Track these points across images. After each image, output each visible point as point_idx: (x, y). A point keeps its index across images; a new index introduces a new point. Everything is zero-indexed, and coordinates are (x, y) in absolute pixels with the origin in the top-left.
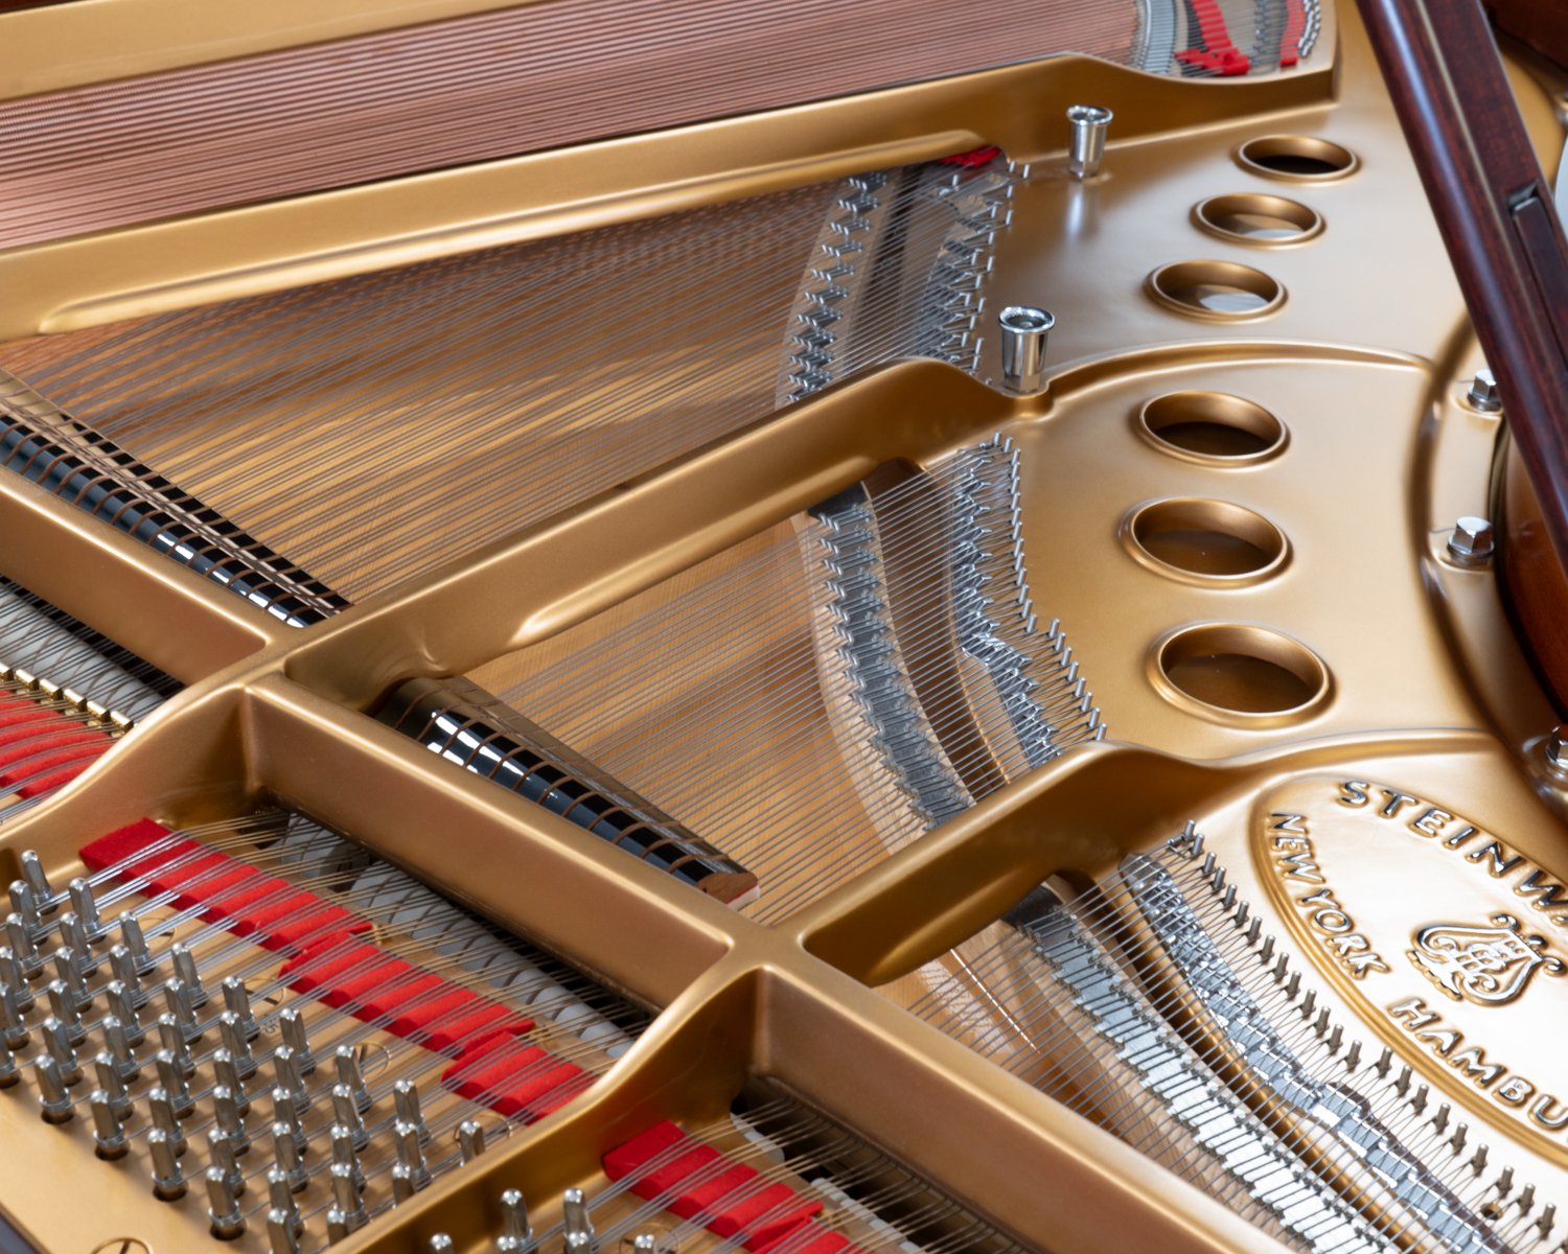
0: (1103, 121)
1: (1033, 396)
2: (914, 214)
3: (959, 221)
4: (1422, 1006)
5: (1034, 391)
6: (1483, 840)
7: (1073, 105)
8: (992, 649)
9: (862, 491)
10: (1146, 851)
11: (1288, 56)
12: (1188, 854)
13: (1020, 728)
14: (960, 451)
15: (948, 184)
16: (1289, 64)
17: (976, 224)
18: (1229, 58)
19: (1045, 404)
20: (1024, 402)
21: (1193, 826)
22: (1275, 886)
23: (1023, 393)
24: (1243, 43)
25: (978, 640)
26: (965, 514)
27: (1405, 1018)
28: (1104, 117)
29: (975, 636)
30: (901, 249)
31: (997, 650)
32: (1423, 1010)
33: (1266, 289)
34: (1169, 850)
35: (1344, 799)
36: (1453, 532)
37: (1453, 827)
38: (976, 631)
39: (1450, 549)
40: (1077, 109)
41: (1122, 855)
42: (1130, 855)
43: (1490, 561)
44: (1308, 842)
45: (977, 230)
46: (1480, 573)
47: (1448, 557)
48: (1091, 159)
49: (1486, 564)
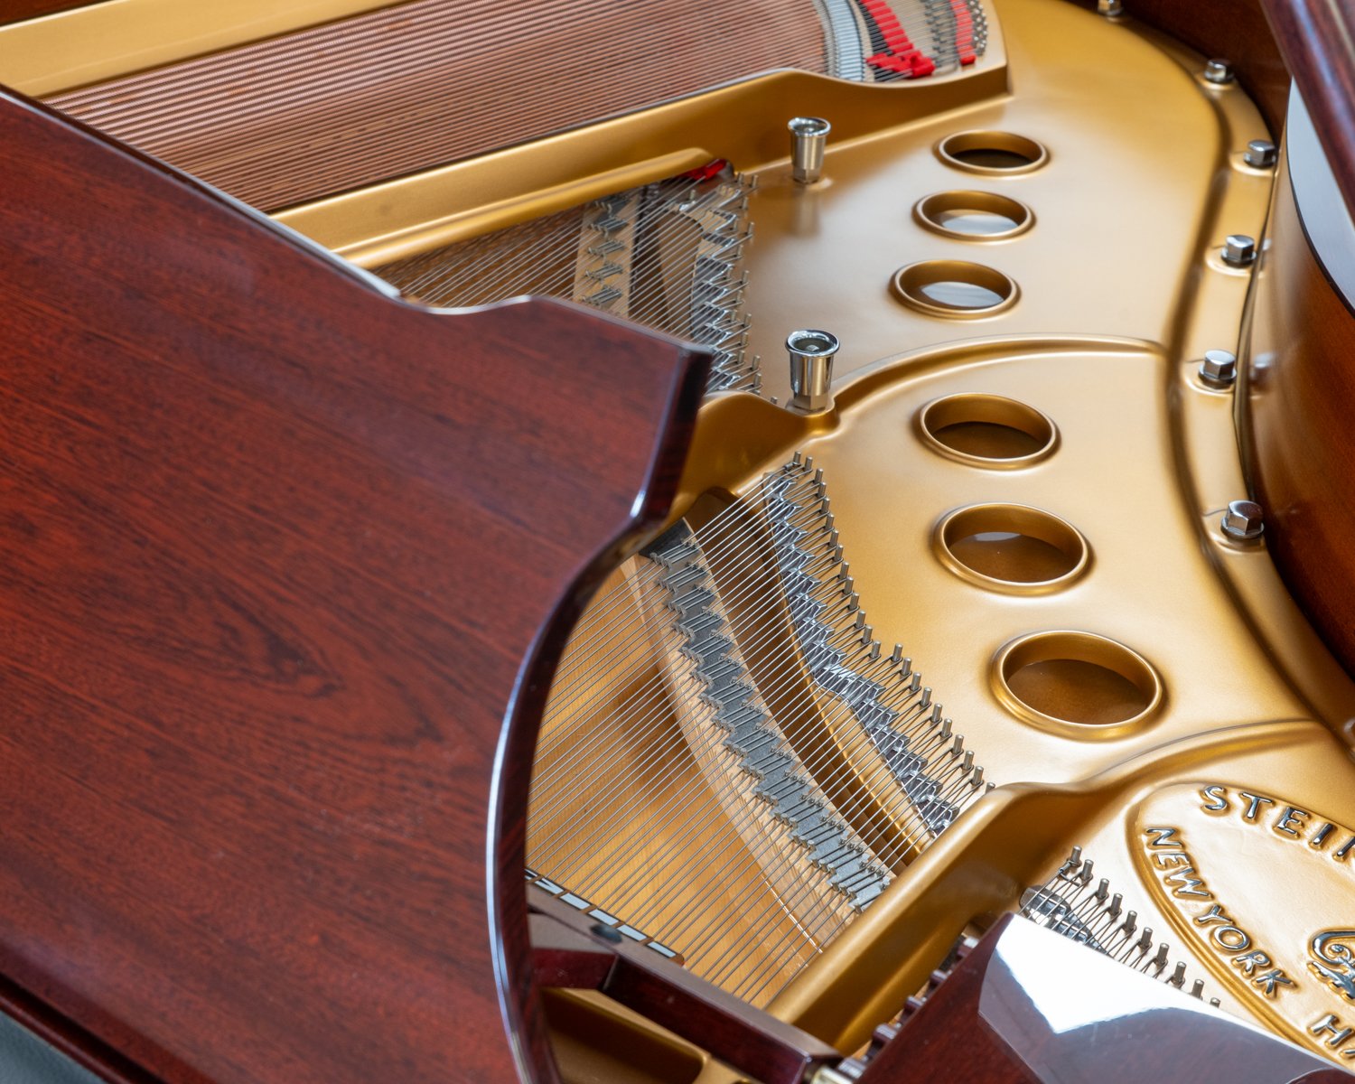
0: (822, 132)
1: (823, 413)
2: (663, 233)
3: (705, 237)
4: (1335, 1021)
5: (822, 409)
6: (1343, 838)
7: (793, 117)
8: (845, 682)
9: (684, 525)
10: (1039, 882)
11: (966, 55)
12: (1079, 881)
13: (892, 764)
14: (766, 475)
15: (687, 200)
16: (967, 63)
17: (721, 239)
18: (915, 60)
19: (832, 422)
20: (815, 419)
21: (1079, 852)
22: (1168, 907)
23: (811, 412)
24: (923, 45)
25: (830, 674)
26: (786, 541)
27: (1325, 1037)
28: (822, 128)
29: (827, 668)
30: (659, 269)
31: (851, 682)
32: (1338, 1026)
33: (1000, 286)
34: (1060, 877)
35: (1207, 807)
36: (1223, 515)
37: (1316, 826)
38: (826, 664)
39: (1224, 532)
40: (797, 121)
41: (1021, 890)
42: (1029, 890)
43: (1262, 541)
44: (1187, 855)
45: (724, 245)
46: (1257, 554)
47: (1224, 540)
48: (812, 167)
49: (1259, 544)
